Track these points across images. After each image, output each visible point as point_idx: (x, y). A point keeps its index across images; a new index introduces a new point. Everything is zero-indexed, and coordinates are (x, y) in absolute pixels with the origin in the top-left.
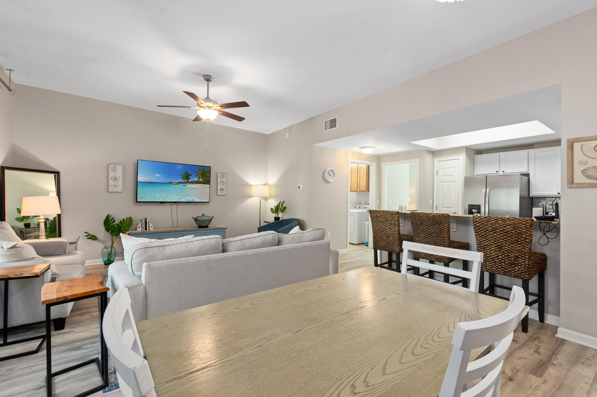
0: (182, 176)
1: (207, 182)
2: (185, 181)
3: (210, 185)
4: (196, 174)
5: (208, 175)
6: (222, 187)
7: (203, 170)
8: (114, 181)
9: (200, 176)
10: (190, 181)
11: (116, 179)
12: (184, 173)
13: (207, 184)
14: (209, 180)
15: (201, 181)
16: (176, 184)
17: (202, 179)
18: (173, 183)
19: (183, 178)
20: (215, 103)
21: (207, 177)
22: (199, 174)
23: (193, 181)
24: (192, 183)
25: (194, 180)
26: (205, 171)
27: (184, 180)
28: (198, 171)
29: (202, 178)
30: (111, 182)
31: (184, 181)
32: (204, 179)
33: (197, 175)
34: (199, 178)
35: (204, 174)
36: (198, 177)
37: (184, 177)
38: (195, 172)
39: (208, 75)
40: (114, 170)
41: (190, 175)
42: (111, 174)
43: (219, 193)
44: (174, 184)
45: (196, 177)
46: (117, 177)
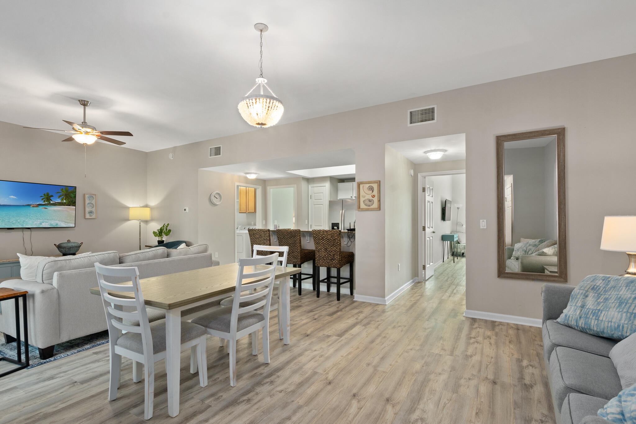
0: (42, 198)
1: (72, 202)
2: (46, 203)
3: (75, 206)
4: (59, 194)
5: (72, 195)
6: (91, 210)
7: (67, 191)
9: (63, 196)
10: (51, 202)
12: (45, 194)
13: (73, 206)
14: (74, 201)
15: (65, 203)
16: (35, 207)
17: (66, 201)
18: (31, 205)
19: (43, 200)
20: (94, 129)
21: (71, 197)
22: (62, 195)
23: (55, 203)
24: (55, 204)
25: (57, 202)
26: (69, 191)
27: (44, 201)
28: (60, 191)
29: (65, 199)
31: (44, 203)
32: (68, 200)
33: (60, 197)
34: (62, 200)
35: (68, 195)
36: (60, 198)
37: (44, 198)
38: (57, 193)
39: (85, 101)
41: (52, 196)
43: (88, 216)
44: (33, 207)
45: (59, 198)
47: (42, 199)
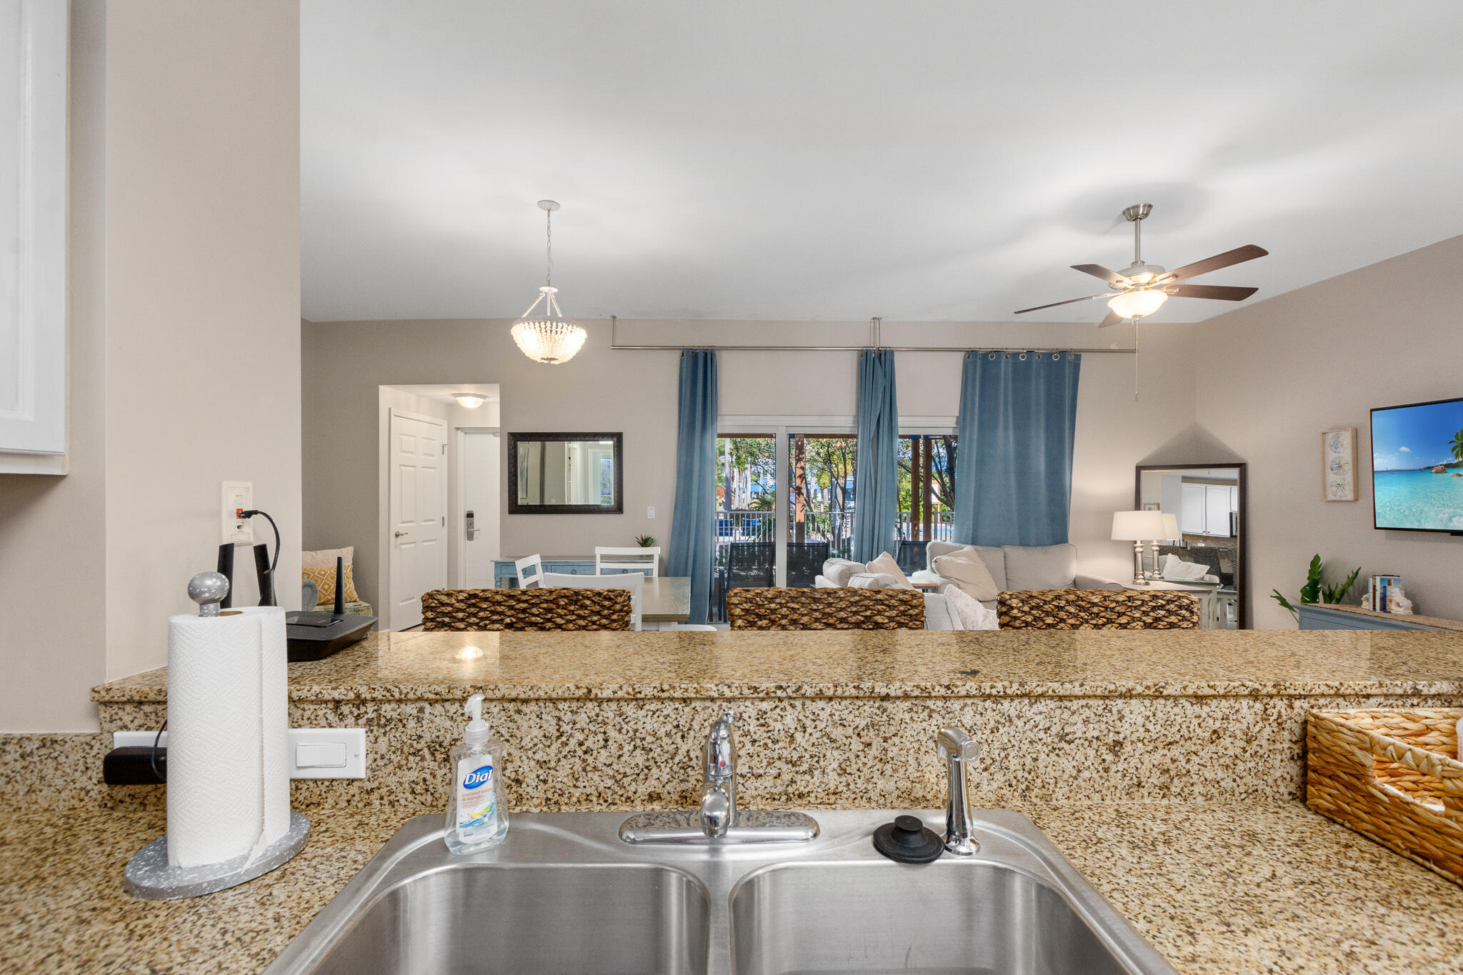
0: (1453, 445)
2: (1460, 460)
8: (1336, 474)
11: (1340, 467)
19: (1455, 452)
27: (1457, 456)
30: (1332, 477)
31: (1456, 461)
37: (1457, 447)
40: (1336, 446)
42: (1331, 456)
44: (1437, 472)
46: (1342, 463)
47: (1454, 449)
